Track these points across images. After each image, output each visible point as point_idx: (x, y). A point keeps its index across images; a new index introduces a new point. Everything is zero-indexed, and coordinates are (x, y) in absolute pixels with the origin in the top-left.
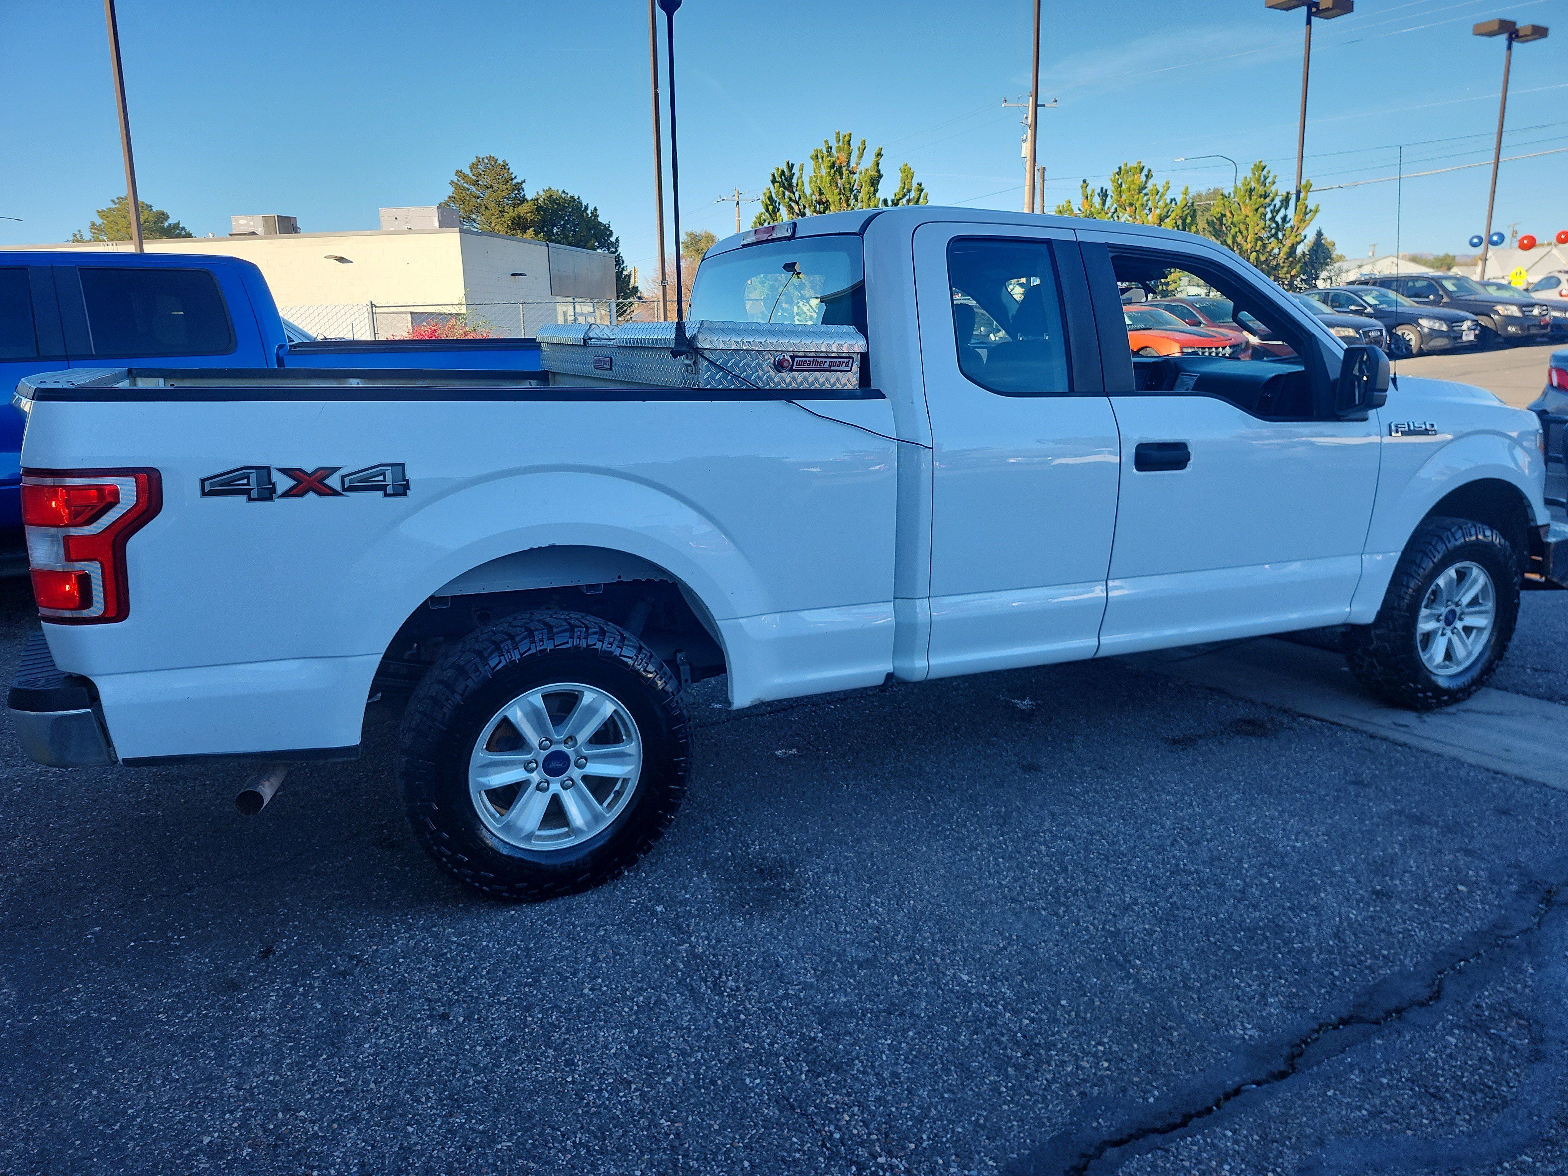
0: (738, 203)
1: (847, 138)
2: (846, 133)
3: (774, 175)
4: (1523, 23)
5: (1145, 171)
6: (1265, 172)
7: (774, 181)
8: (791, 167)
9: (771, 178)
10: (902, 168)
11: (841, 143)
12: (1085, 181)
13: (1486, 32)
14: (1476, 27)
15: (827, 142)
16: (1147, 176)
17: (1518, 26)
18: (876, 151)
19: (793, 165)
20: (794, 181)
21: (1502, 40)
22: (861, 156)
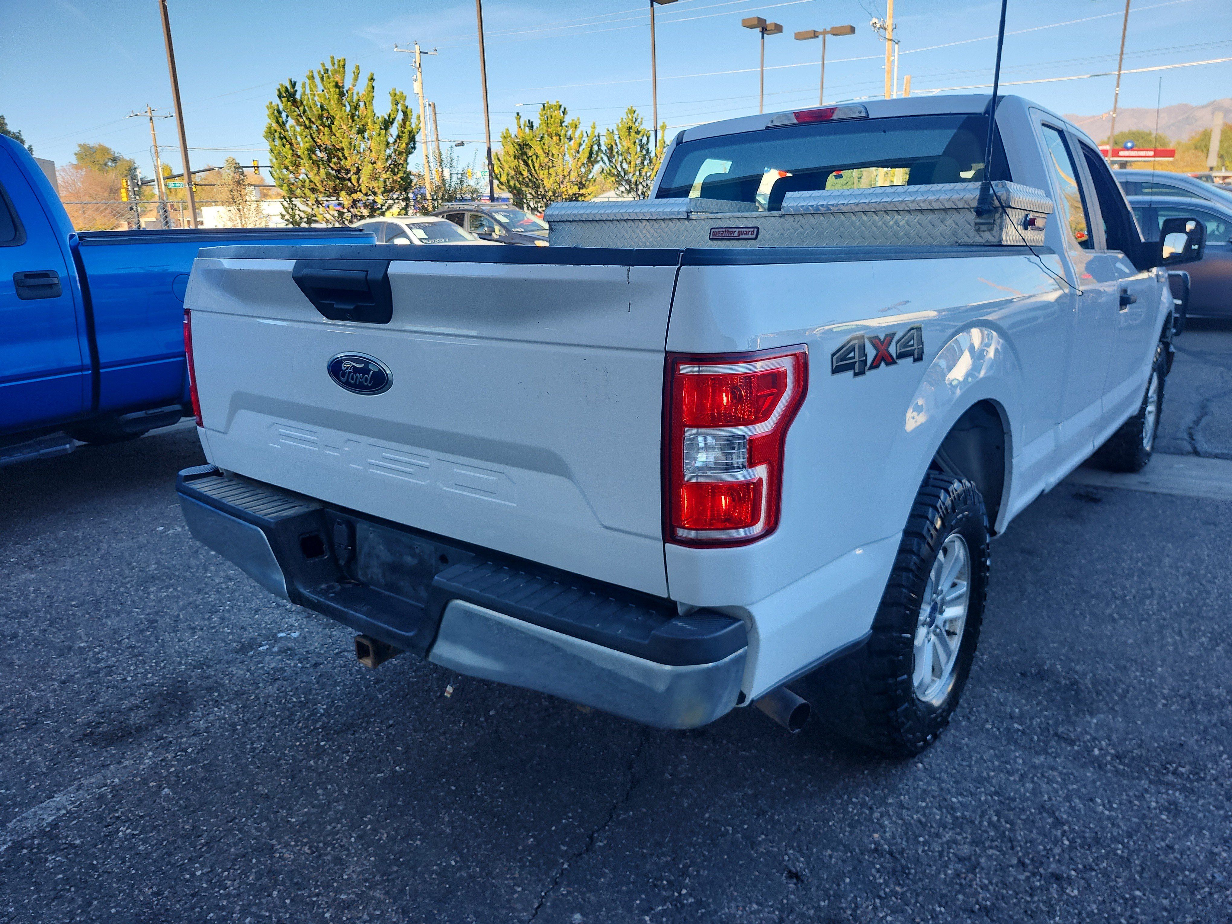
0: (151, 119)
1: (342, 63)
2: (341, 58)
3: (279, 90)
4: (770, 21)
5: (562, 109)
6: (635, 115)
7: (280, 96)
8: (293, 85)
9: (277, 93)
10: (392, 92)
11: (336, 67)
12: (518, 114)
13: (749, 24)
14: (744, 21)
15: (323, 65)
16: (564, 113)
17: (768, 23)
18: (369, 76)
19: (295, 83)
20: (298, 97)
21: (757, 31)
22: (356, 79)
